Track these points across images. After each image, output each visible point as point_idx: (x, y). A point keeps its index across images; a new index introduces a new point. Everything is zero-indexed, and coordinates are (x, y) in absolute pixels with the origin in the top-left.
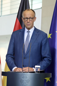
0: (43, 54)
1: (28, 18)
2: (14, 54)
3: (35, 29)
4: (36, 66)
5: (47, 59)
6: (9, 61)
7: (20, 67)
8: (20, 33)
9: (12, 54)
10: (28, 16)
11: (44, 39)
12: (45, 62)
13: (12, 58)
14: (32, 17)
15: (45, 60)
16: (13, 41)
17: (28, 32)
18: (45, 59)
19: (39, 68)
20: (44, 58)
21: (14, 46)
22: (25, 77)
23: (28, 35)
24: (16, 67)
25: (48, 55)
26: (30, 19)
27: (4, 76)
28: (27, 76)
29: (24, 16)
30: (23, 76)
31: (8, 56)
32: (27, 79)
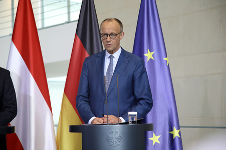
0: (137, 94)
1: (107, 35)
2: (89, 96)
4: (130, 113)
5: (144, 101)
8: (97, 59)
9: (86, 95)
10: (108, 32)
11: (138, 68)
12: (142, 107)
13: (85, 102)
14: (114, 32)
15: (141, 104)
17: (111, 58)
18: (141, 102)
19: (135, 115)
20: (139, 101)
22: (114, 132)
24: (94, 118)
25: (145, 95)
27: (77, 133)
28: (117, 131)
30: (111, 131)
31: (79, 99)
32: (118, 135)
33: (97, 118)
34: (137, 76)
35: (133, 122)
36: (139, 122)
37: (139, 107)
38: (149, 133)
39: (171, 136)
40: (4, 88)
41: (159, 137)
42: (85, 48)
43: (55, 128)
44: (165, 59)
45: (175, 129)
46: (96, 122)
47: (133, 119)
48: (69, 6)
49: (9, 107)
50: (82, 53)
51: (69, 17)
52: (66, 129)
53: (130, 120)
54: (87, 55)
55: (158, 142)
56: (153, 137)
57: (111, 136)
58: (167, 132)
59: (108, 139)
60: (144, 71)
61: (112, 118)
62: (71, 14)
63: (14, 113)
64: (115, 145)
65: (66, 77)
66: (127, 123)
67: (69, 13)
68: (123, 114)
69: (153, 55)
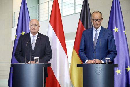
0: (109, 49)
1: (96, 20)
2: (85, 49)
3: (102, 28)
4: (106, 58)
5: (113, 52)
6: (81, 55)
7: (91, 60)
10: (97, 18)
11: (110, 36)
12: (112, 55)
14: (100, 18)
15: (111, 54)
16: (84, 39)
17: (96, 31)
18: (111, 52)
19: (109, 59)
20: (110, 52)
21: (85, 43)
22: (99, 67)
23: (96, 33)
24: (88, 60)
25: (114, 49)
26: (98, 20)
29: (93, 18)
30: (97, 67)
31: (80, 51)
32: (100, 69)
33: (90, 61)
34: (109, 40)
35: (108, 63)
36: (111, 63)
37: (110, 55)
38: (116, 68)
39: (127, 70)
40: (46, 45)
41: (120, 70)
42: (84, 26)
43: (70, 65)
44: (124, 32)
45: (128, 67)
46: (89, 62)
47: (108, 61)
48: (75, 6)
49: (48, 54)
50: (82, 28)
51: (75, 11)
52: (75, 65)
53: (107, 62)
54: (85, 29)
55: (120, 73)
56: (117, 70)
57: (97, 69)
58: (125, 68)
59: (96, 71)
60: (113, 37)
61: (97, 61)
62: (76, 9)
63: (50, 57)
64: (99, 74)
65: (74, 40)
66: (105, 63)
67: (75, 9)
68: (103, 58)
69: (118, 30)
